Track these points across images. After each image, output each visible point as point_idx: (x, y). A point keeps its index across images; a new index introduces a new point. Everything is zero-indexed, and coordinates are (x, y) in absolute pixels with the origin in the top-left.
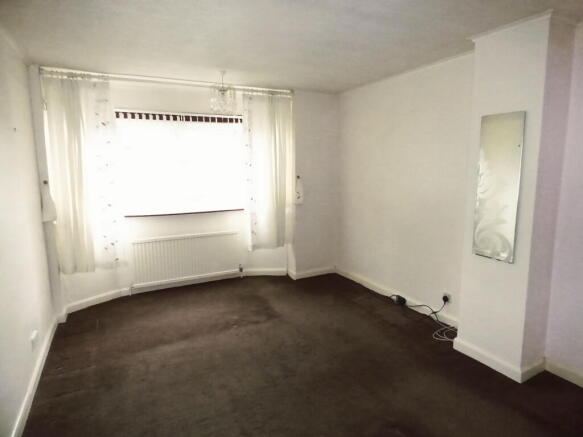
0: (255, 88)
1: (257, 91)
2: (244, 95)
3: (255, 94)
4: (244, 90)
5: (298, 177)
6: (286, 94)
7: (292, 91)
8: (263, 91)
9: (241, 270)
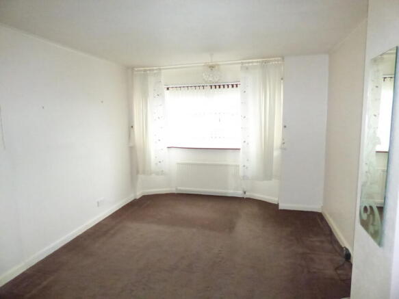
0: (251, 61)
1: (252, 62)
2: (242, 67)
3: (251, 64)
4: (242, 63)
5: (285, 127)
6: (278, 61)
7: (283, 58)
8: (257, 62)
9: (245, 193)
